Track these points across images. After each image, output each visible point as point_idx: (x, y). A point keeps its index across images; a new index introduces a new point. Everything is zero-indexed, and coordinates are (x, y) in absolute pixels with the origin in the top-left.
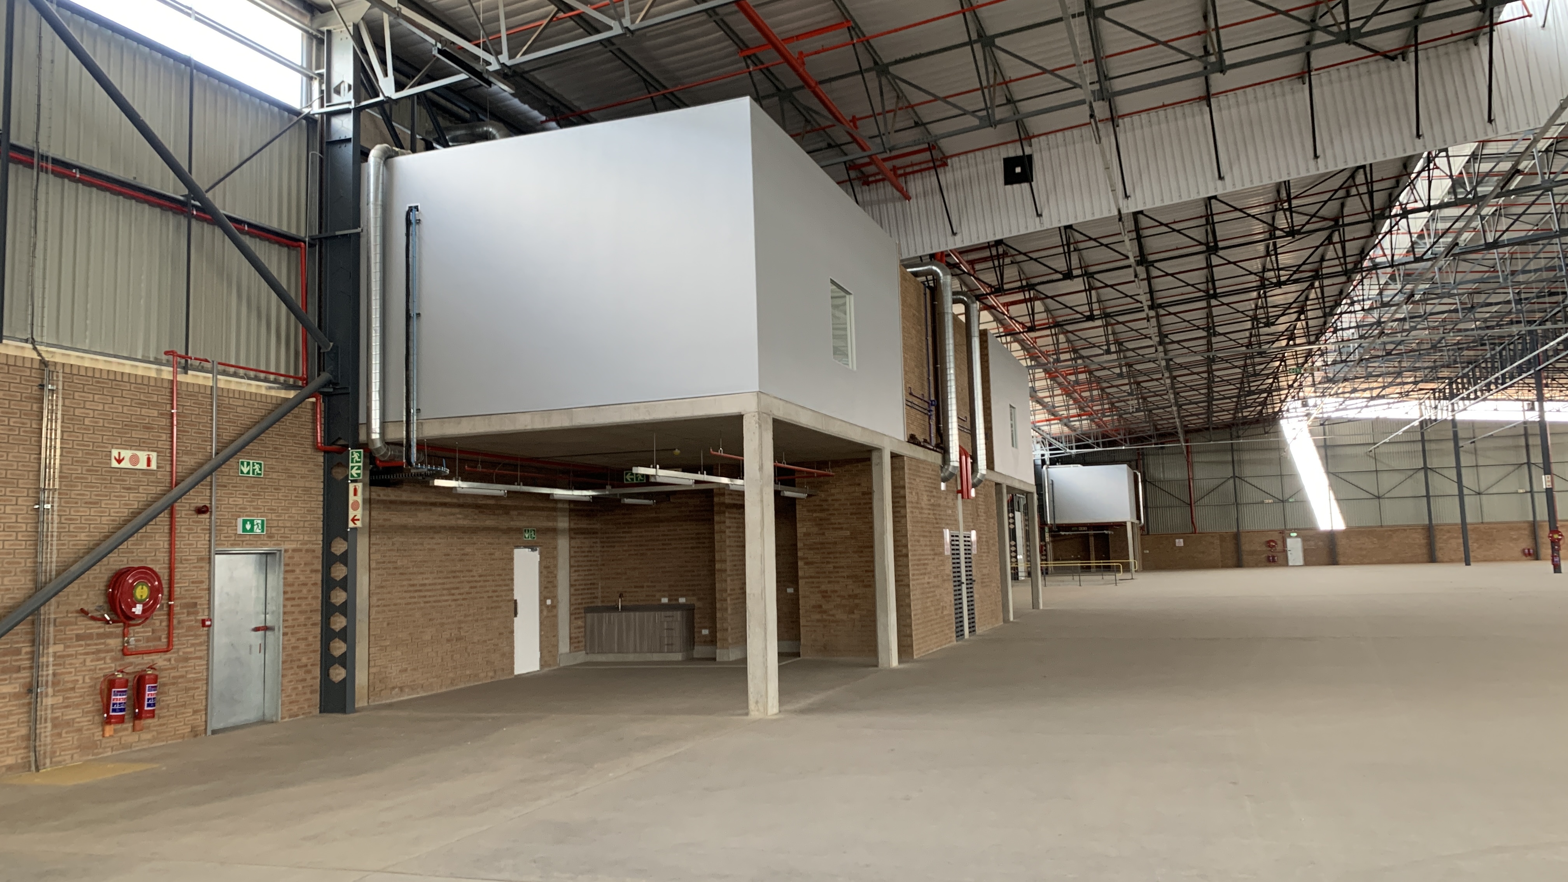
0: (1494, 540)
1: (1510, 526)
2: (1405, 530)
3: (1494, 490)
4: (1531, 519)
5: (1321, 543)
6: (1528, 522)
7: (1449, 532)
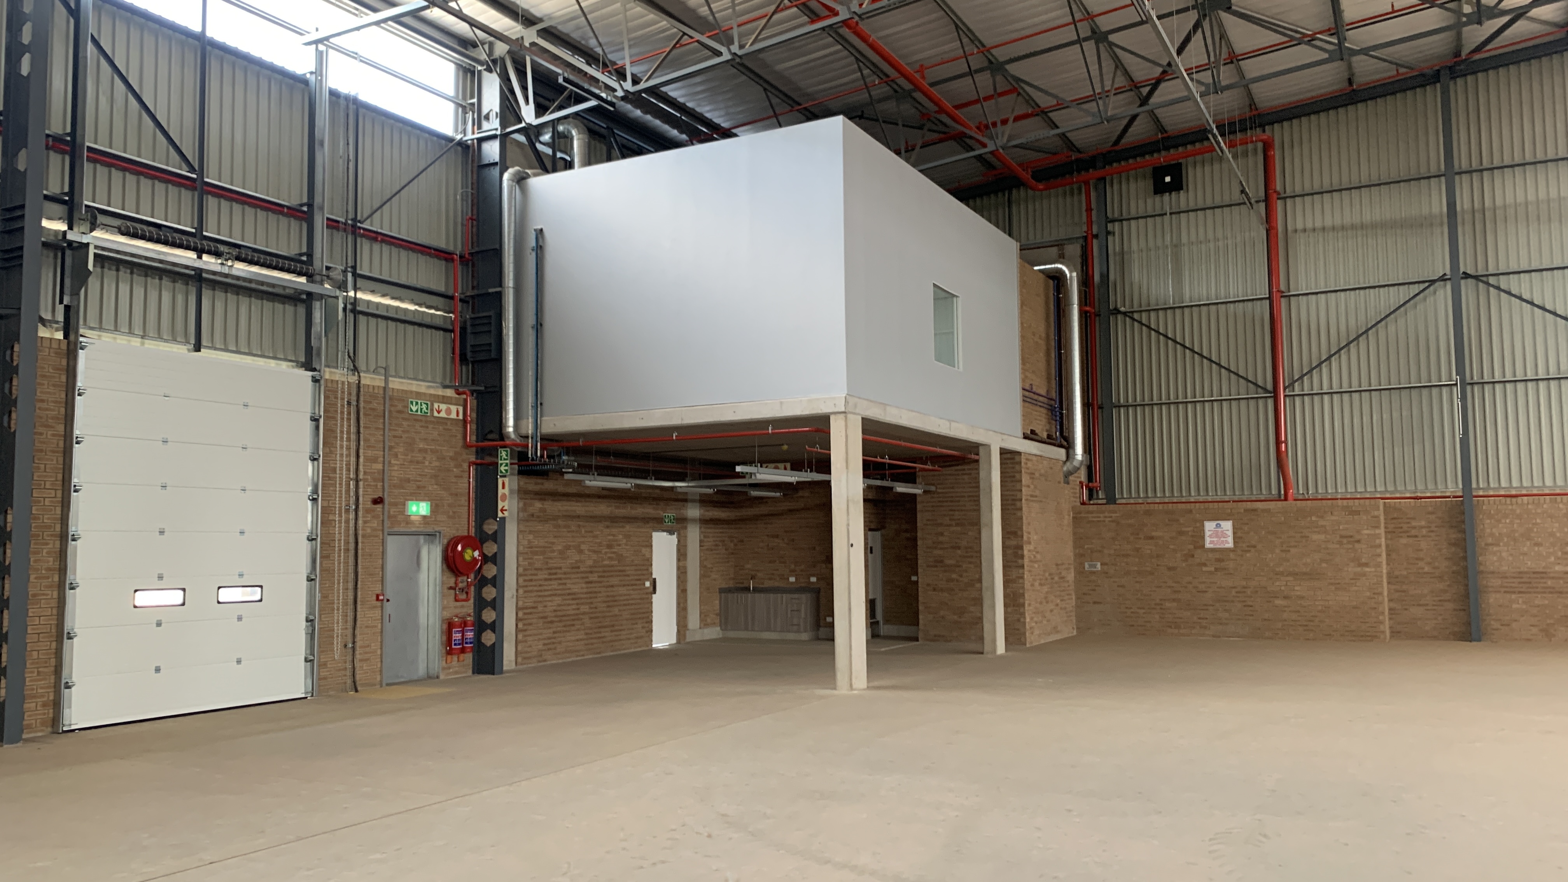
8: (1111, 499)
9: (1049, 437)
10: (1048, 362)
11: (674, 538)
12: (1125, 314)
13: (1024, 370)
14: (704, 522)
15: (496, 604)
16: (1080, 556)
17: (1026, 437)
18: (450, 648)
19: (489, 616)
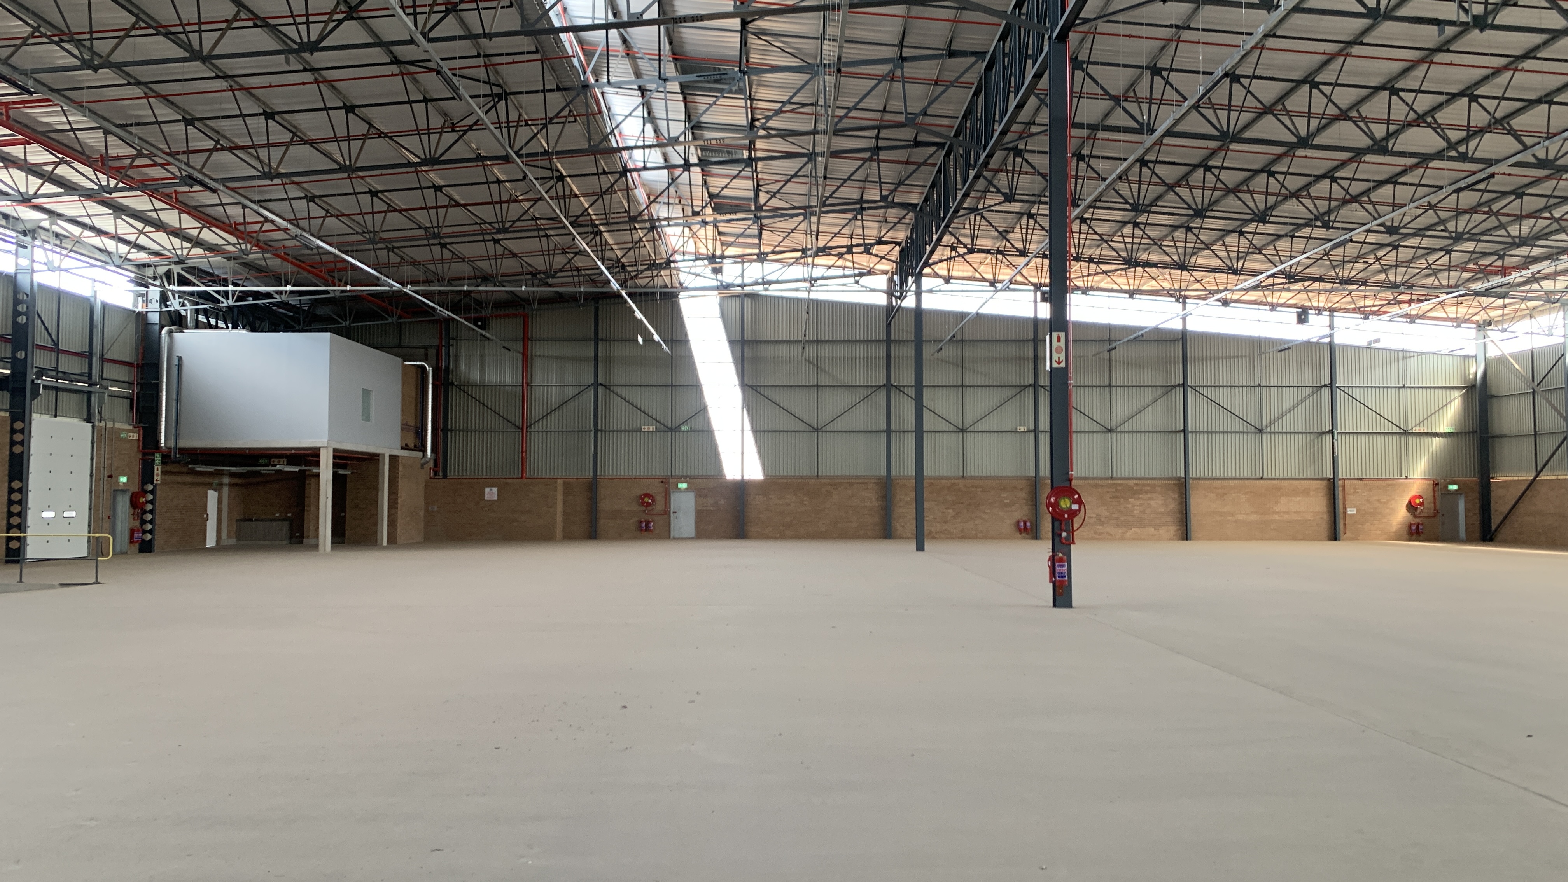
0: (978, 506)
1: (1002, 484)
2: (851, 484)
3: (984, 425)
4: (1033, 474)
5: (722, 502)
6: (1028, 479)
8: (445, 476)
9: (415, 446)
10: (416, 410)
11: (216, 494)
12: (456, 386)
13: (403, 415)
14: (231, 485)
15: (152, 522)
16: (427, 503)
17: (402, 448)
18: (132, 540)
19: (148, 527)
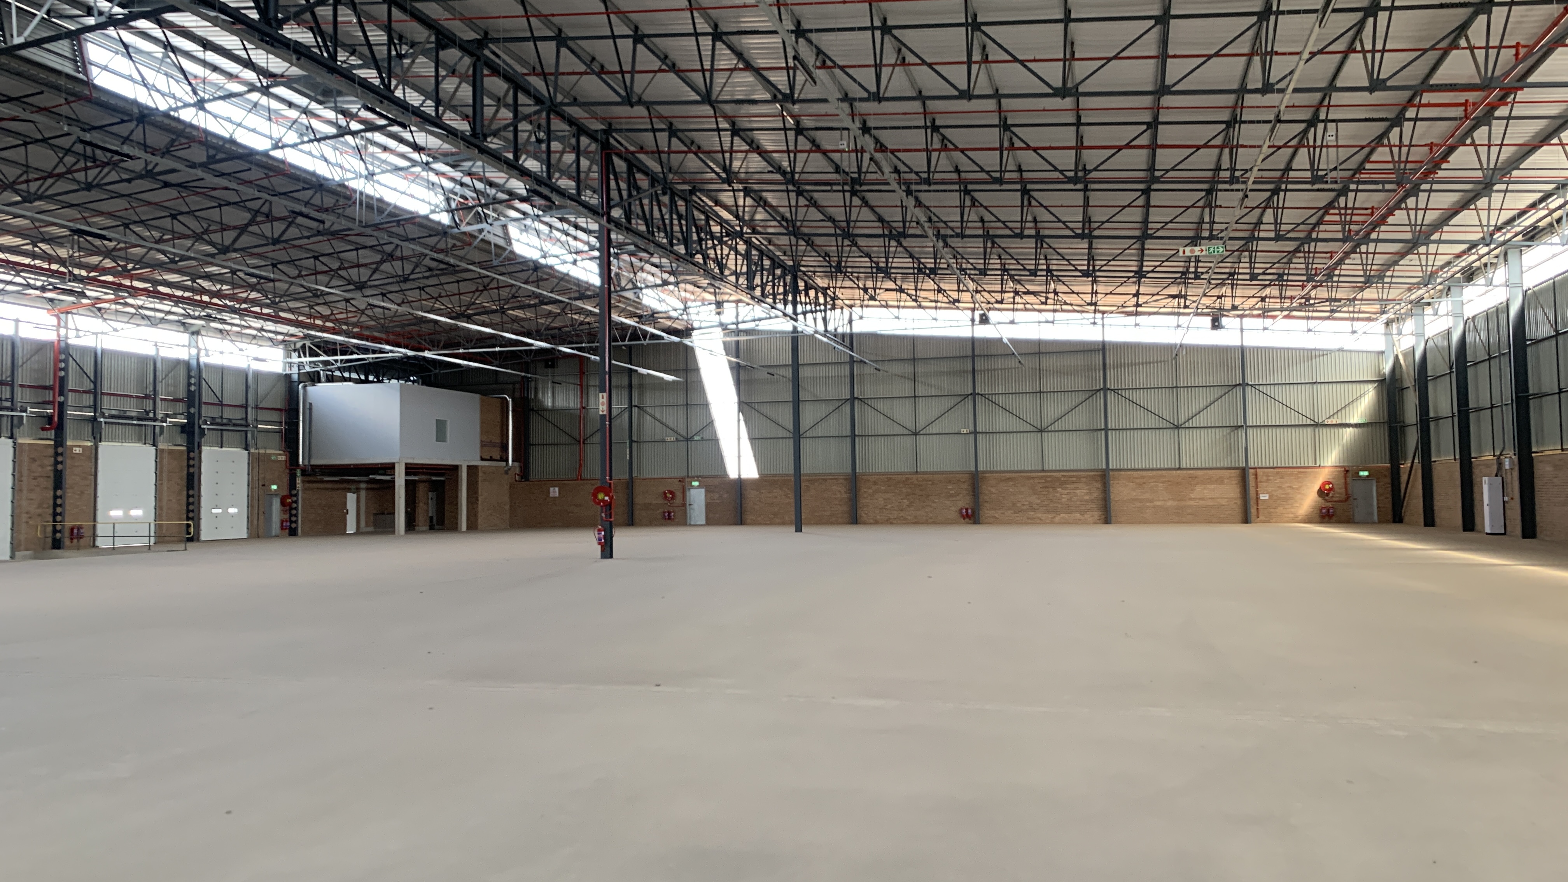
0: (928, 496)
1: (949, 477)
2: (825, 480)
3: (934, 429)
5: (726, 496)
6: (969, 473)
7: (875, 483)
8: (528, 479)
9: (494, 458)
10: (502, 431)
11: (355, 496)
12: (535, 411)
13: (482, 436)
15: (296, 515)
16: (512, 500)
17: (481, 460)
18: (282, 528)
19: (294, 519)
